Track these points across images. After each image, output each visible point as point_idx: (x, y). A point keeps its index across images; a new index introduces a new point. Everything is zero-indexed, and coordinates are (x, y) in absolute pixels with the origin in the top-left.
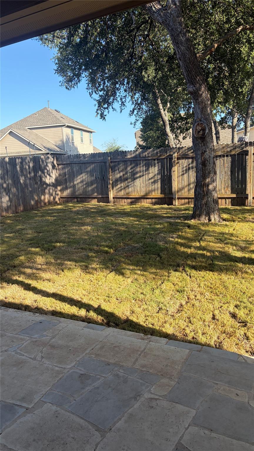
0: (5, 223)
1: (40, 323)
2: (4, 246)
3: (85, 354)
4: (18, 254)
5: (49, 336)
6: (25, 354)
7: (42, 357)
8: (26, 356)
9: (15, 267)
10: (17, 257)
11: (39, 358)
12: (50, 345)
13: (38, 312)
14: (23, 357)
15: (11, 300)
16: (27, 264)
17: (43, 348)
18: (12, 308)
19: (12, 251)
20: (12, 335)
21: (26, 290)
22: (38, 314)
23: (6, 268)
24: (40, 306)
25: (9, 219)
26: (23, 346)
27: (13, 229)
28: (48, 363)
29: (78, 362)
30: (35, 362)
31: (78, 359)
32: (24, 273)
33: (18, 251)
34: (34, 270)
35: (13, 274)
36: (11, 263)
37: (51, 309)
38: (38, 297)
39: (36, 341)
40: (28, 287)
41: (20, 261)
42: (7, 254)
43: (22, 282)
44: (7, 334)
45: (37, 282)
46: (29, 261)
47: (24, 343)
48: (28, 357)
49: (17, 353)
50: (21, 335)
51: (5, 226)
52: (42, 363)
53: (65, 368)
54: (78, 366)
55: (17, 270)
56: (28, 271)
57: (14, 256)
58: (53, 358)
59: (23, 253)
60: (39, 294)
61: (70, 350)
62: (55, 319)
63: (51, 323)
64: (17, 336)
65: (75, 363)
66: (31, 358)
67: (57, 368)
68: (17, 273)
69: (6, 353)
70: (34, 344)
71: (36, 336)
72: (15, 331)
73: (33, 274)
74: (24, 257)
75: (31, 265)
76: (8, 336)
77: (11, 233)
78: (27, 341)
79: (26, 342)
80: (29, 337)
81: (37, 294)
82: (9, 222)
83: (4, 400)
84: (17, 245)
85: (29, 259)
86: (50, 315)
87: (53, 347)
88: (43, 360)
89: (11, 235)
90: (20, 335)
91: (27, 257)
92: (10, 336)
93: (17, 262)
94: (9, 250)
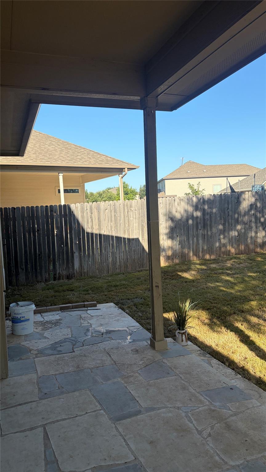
0: (255, 260)
1: (231, 389)
2: (241, 286)
3: (262, 455)
4: (252, 297)
5: (231, 410)
6: (194, 422)
7: (210, 435)
8: (194, 425)
9: (243, 312)
10: (248, 301)
11: (205, 434)
12: (226, 423)
13: (241, 373)
14: (190, 424)
15: (220, 349)
16: (257, 312)
17: (217, 423)
18: (217, 359)
19: (246, 293)
20: (194, 391)
21: (242, 342)
22: (241, 376)
23: (232, 312)
24: (246, 367)
25: (260, 257)
26: (197, 410)
27: (259, 268)
28: (211, 445)
29: (246, 462)
30: (198, 436)
31: (248, 458)
32: (248, 322)
33: (253, 295)
34: (260, 321)
35: (237, 320)
36: (240, 306)
37: (258, 374)
38: (251, 355)
39: (214, 411)
40: (245, 340)
41: (251, 307)
42: (241, 296)
43: (242, 331)
44: (190, 388)
45: (259, 336)
46: (260, 308)
47: (200, 407)
48: (195, 427)
49: (187, 416)
50: (203, 396)
51: (253, 264)
52: (205, 442)
53: (226, 463)
54: (243, 468)
55: (243, 316)
56: (254, 320)
57: (247, 300)
58: (221, 442)
59: (257, 297)
60: (253, 351)
61: (246, 441)
62: (257, 390)
63: (242, 395)
64: (198, 395)
65: (242, 462)
66: (197, 429)
67: (217, 458)
68: (241, 319)
69: (177, 410)
70: (209, 413)
71: (218, 404)
72: (199, 388)
73: (259, 324)
74: (256, 303)
75: (260, 313)
76: (190, 392)
77: (256, 272)
78: (205, 406)
79: (203, 406)
80: (209, 401)
81: (251, 350)
82: (259, 259)
83: (145, 467)
84: (255, 288)
85: (260, 307)
86: (254, 382)
87: (228, 427)
88: (209, 439)
89: (255, 275)
90: (201, 395)
91: (260, 304)
92: (191, 392)
93: (246, 307)
94: (244, 291)
